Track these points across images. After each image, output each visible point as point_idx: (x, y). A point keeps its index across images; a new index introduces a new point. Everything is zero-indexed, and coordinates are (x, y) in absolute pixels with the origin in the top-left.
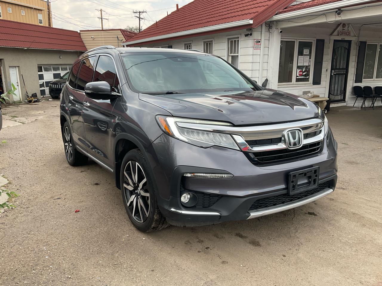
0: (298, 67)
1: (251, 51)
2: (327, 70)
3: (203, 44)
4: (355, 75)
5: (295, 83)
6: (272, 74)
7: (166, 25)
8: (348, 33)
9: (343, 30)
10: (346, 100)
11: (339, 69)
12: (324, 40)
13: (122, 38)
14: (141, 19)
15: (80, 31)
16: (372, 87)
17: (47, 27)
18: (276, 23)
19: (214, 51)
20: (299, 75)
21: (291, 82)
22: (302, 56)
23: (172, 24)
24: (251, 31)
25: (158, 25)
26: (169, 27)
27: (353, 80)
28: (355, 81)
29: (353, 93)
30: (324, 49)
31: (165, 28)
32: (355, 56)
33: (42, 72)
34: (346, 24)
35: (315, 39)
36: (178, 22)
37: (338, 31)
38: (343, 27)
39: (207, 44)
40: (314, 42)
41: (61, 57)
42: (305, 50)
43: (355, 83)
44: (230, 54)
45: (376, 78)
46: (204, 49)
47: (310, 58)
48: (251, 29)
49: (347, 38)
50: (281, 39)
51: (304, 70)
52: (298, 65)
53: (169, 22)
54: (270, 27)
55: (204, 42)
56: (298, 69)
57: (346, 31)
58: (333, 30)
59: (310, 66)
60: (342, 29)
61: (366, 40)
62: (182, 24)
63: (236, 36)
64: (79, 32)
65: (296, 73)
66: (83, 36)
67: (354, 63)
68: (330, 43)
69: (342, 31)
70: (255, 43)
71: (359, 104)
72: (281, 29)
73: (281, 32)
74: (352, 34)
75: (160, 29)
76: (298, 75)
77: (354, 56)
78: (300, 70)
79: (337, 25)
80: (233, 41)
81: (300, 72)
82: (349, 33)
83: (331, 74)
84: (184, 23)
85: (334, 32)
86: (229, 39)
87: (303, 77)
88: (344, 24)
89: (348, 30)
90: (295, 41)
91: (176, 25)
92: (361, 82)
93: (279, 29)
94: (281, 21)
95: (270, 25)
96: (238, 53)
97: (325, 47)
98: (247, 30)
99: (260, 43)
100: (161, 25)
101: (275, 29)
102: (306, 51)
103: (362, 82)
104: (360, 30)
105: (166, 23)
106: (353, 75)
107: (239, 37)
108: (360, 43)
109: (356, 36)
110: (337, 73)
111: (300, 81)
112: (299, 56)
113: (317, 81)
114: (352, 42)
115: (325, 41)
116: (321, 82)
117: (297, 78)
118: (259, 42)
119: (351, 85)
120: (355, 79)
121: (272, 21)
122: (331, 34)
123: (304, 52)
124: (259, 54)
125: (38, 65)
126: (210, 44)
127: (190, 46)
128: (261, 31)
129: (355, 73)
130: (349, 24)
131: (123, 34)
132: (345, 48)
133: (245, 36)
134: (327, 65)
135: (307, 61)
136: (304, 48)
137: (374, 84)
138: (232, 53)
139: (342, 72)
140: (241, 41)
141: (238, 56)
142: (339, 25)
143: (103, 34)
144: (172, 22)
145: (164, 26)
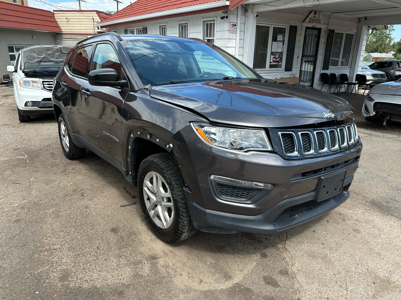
0: (272, 54)
1: (227, 34)
2: (298, 56)
3: (178, 27)
4: (323, 62)
5: (269, 69)
6: (248, 60)
7: (140, 7)
8: (318, 21)
9: (315, 17)
10: (314, 86)
11: (309, 56)
12: (296, 27)
13: (98, 20)
14: (119, 3)
15: (54, 11)
16: (337, 75)
17: (20, 6)
18: (252, 7)
19: (189, 35)
20: (273, 61)
21: (265, 68)
22: (276, 42)
23: (146, 5)
24: (227, 13)
25: (133, 7)
26: (144, 8)
27: (321, 67)
28: (323, 68)
29: (320, 80)
30: (297, 36)
31: (140, 9)
32: (324, 44)
33: (14, 52)
34: (317, 11)
35: (289, 25)
36: (153, 4)
37: (310, 18)
38: (315, 14)
39: (182, 26)
40: (288, 28)
41: (34, 38)
42: (278, 36)
43: (323, 69)
44: (206, 37)
45: (341, 66)
46: (180, 32)
47: (283, 44)
48: (227, 12)
49: (318, 26)
50: (257, 23)
51: (277, 56)
52: (272, 51)
53: (144, 4)
54: (246, 10)
55: (179, 24)
56: (271, 55)
57: (317, 19)
58: (305, 16)
59: (283, 52)
60: (313, 16)
61: (334, 29)
62: (156, 5)
63: (212, 19)
64: (52, 12)
65: (269, 59)
66: (57, 16)
67: (322, 50)
68: (302, 30)
69: (313, 18)
70: (231, 26)
71: (325, 89)
72: (257, 13)
73: (257, 16)
74: (322, 22)
75: (135, 10)
76: (271, 61)
77: (322, 43)
78: (274, 56)
79: (309, 12)
80: (208, 24)
81: (274, 58)
82: (320, 21)
83: (302, 62)
84: (158, 4)
85: (306, 19)
86: (204, 22)
87: (276, 63)
88: (316, 12)
89: (319, 18)
90: (269, 27)
91: (151, 6)
92: (327, 69)
93: (255, 13)
94: (257, 4)
95: (246, 8)
96: (213, 37)
97: (297, 34)
98: (223, 12)
99: (236, 27)
100: (136, 6)
101: (251, 13)
102: (280, 37)
103: (329, 69)
104: (329, 18)
105: (141, 5)
106: (321, 62)
107: (214, 20)
108: (329, 31)
109: (325, 24)
110: (307, 60)
111: (274, 68)
112: (273, 42)
113: (289, 68)
114: (322, 29)
115: (298, 28)
116: (293, 69)
117: (271, 64)
118: (235, 25)
119: (319, 72)
120: (322, 66)
121: (248, 4)
122: (304, 21)
123: (278, 38)
124: (235, 38)
125: (8, 44)
126: (185, 26)
127: (165, 28)
128: (237, 14)
129: (323, 61)
130: (320, 11)
131: (98, 16)
132: (315, 35)
133: (221, 19)
134: (298, 51)
135: (280, 47)
136: (278, 34)
137: (339, 71)
138: (208, 36)
139: (312, 60)
140: (216, 24)
141: (214, 39)
142: (311, 12)
143: (77, 15)
144: (147, 3)
145: (139, 7)
